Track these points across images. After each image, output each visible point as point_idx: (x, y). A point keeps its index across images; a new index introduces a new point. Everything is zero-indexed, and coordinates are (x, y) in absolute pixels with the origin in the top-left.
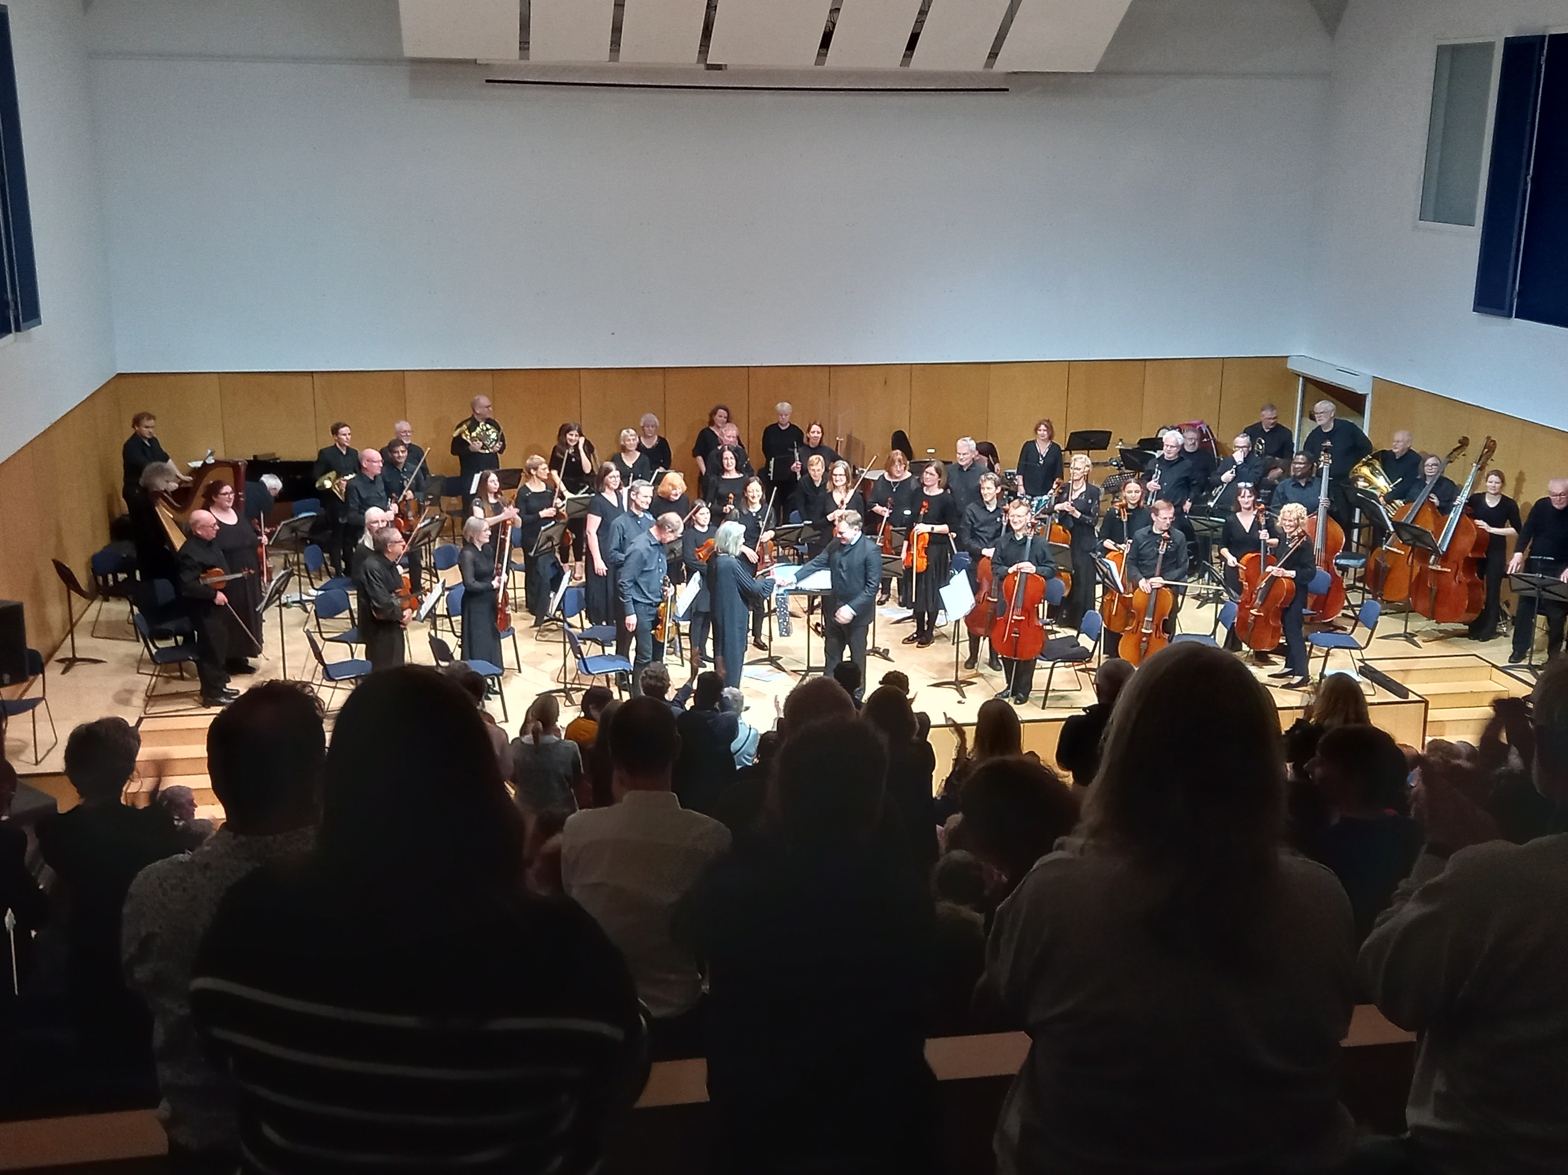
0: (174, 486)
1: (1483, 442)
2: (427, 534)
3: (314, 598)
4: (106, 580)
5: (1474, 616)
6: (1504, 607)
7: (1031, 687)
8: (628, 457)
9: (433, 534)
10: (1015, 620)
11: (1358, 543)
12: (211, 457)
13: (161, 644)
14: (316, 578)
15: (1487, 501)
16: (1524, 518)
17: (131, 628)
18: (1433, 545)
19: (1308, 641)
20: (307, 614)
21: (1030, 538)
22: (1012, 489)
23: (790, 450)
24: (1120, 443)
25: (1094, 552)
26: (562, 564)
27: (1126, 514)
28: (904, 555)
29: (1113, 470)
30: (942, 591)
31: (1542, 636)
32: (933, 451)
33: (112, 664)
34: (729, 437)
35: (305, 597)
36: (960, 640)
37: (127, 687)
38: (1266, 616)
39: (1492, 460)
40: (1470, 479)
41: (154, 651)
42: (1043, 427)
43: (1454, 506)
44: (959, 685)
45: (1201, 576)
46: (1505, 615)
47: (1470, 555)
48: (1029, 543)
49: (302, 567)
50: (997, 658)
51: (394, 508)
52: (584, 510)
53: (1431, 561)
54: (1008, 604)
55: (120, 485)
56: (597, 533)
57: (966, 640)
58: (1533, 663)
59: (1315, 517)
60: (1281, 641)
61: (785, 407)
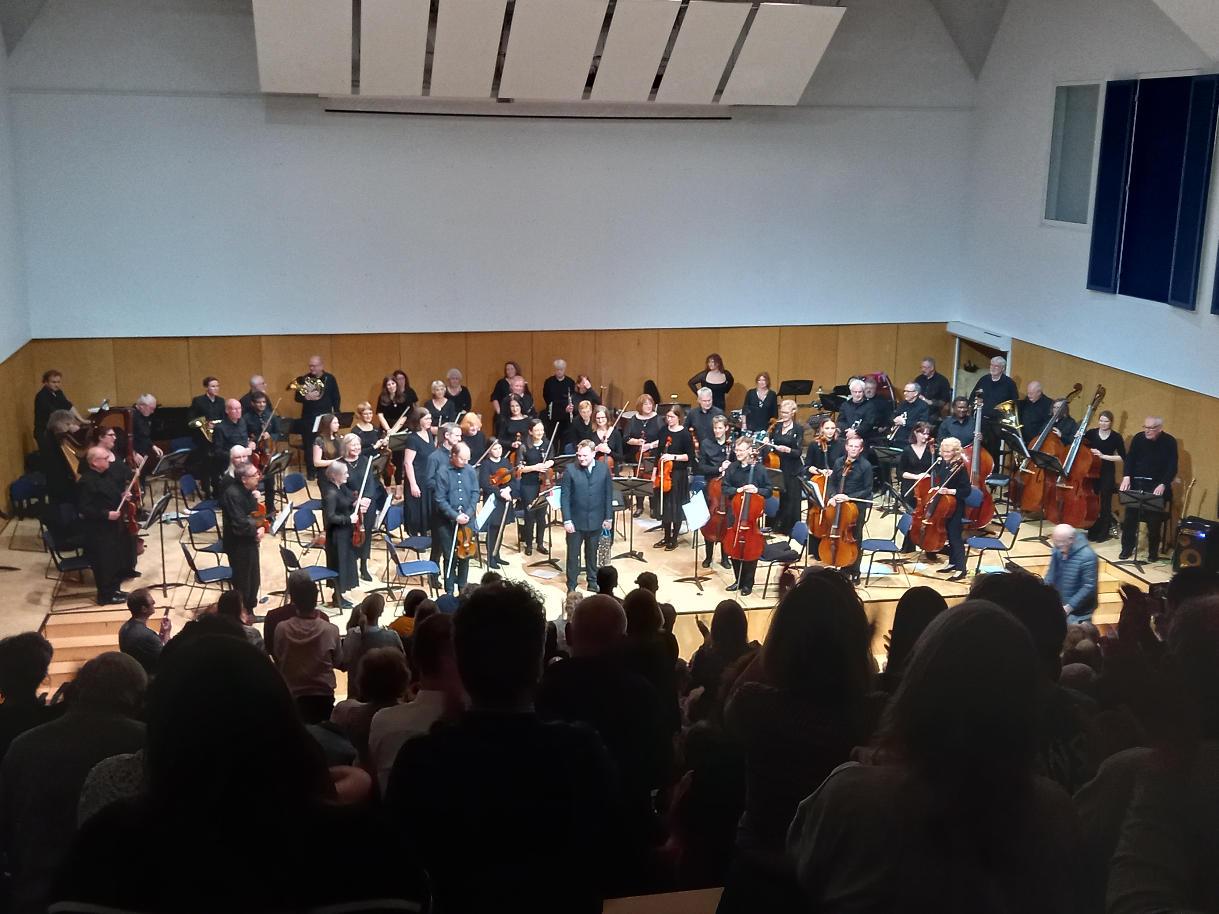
0: (76, 428)
1: (1095, 389)
2: (278, 465)
3: (188, 516)
4: (21, 504)
5: (1091, 523)
6: (1115, 516)
7: (754, 582)
8: (438, 403)
9: (284, 465)
10: (741, 530)
11: (1003, 466)
12: (106, 405)
13: (65, 555)
14: (190, 500)
15: (1100, 434)
16: (1127, 447)
17: (41, 542)
18: (1060, 468)
19: (966, 543)
20: (183, 529)
21: (753, 466)
22: (737, 425)
23: (565, 396)
24: (820, 390)
25: (801, 476)
26: (385, 487)
27: (826, 446)
28: (653, 479)
29: (814, 410)
30: (684, 507)
31: (1145, 538)
32: (676, 396)
33: (24, 572)
34: (517, 386)
35: (181, 516)
36: (699, 544)
37: (38, 590)
38: (935, 524)
39: (1103, 403)
40: (1086, 418)
41: (59, 560)
42: (762, 378)
43: (1074, 438)
44: (698, 580)
45: (884, 493)
46: (1116, 522)
47: (1088, 476)
48: (752, 469)
49: (179, 491)
50: (727, 559)
51: (252, 445)
52: (403, 444)
53: (1058, 481)
54: (736, 517)
55: (32, 428)
56: (413, 464)
57: (703, 545)
58: (1138, 559)
59: (971, 447)
60: (946, 543)
61: (560, 363)
